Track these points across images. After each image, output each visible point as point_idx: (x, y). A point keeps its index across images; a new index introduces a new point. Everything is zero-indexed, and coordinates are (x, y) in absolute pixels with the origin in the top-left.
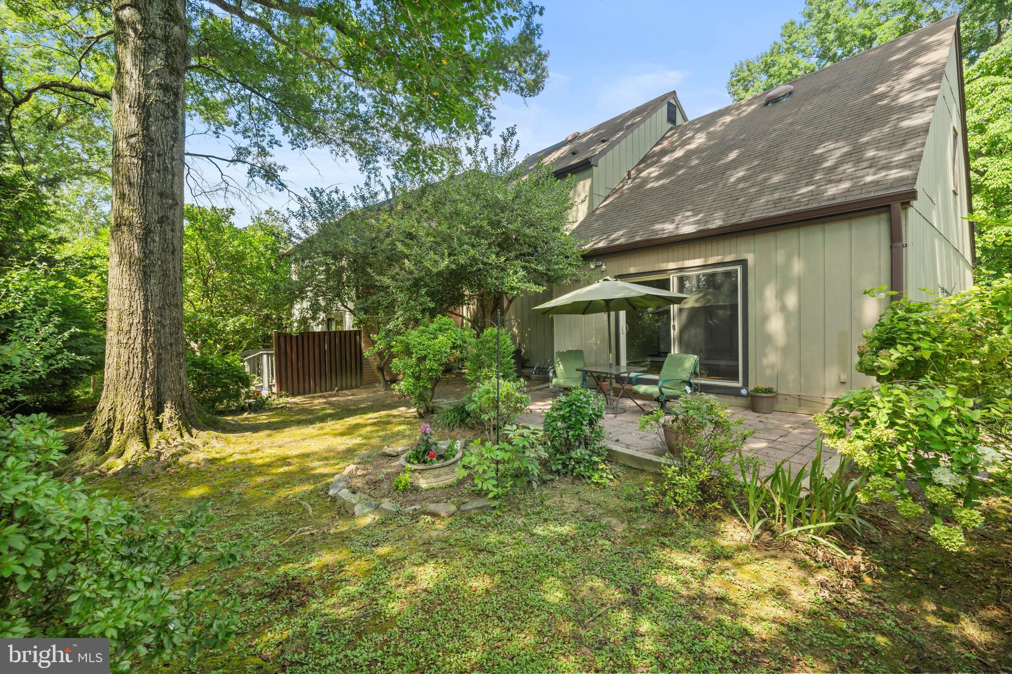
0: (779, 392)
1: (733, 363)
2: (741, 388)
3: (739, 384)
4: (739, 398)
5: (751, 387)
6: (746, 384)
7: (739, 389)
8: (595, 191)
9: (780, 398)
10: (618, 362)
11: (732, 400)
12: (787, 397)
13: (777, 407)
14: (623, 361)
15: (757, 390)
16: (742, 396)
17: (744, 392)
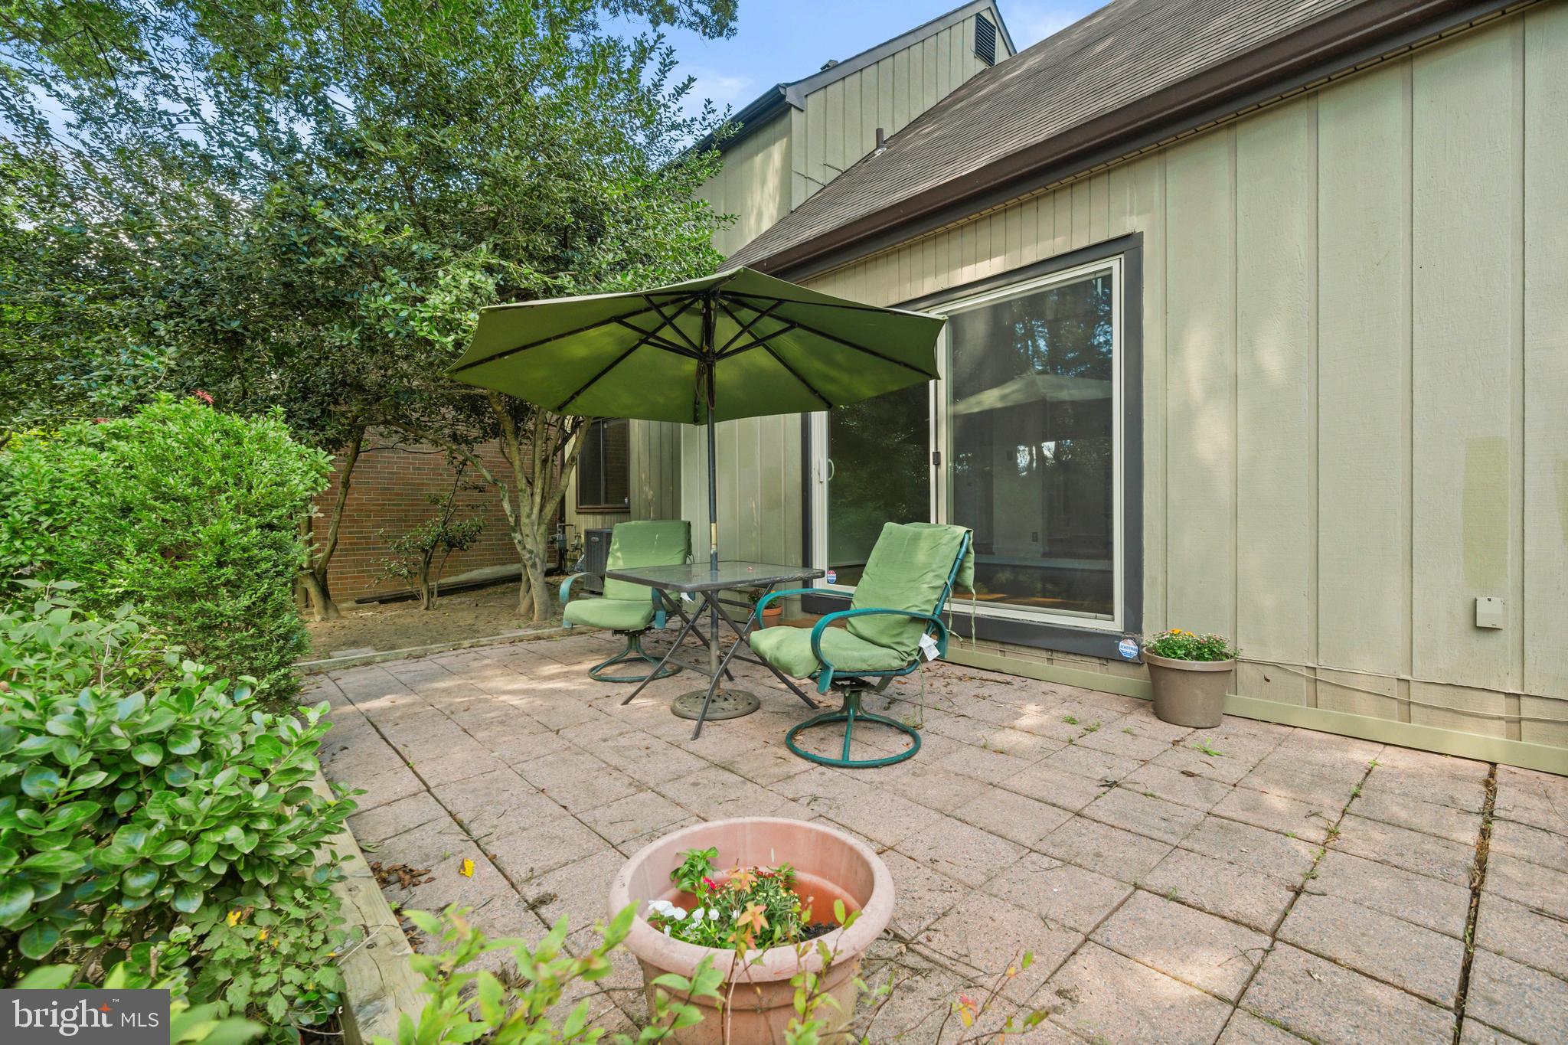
0: (1246, 654)
1: (1098, 565)
2: (1118, 638)
3: (1114, 624)
4: (1112, 666)
5: (1149, 638)
6: (1134, 624)
7: (1113, 639)
8: (798, 165)
9: (1246, 672)
10: (807, 560)
11: (1090, 671)
12: (1269, 672)
13: (1235, 702)
14: (821, 559)
15: (1168, 647)
16: (1123, 660)
17: (1128, 648)
